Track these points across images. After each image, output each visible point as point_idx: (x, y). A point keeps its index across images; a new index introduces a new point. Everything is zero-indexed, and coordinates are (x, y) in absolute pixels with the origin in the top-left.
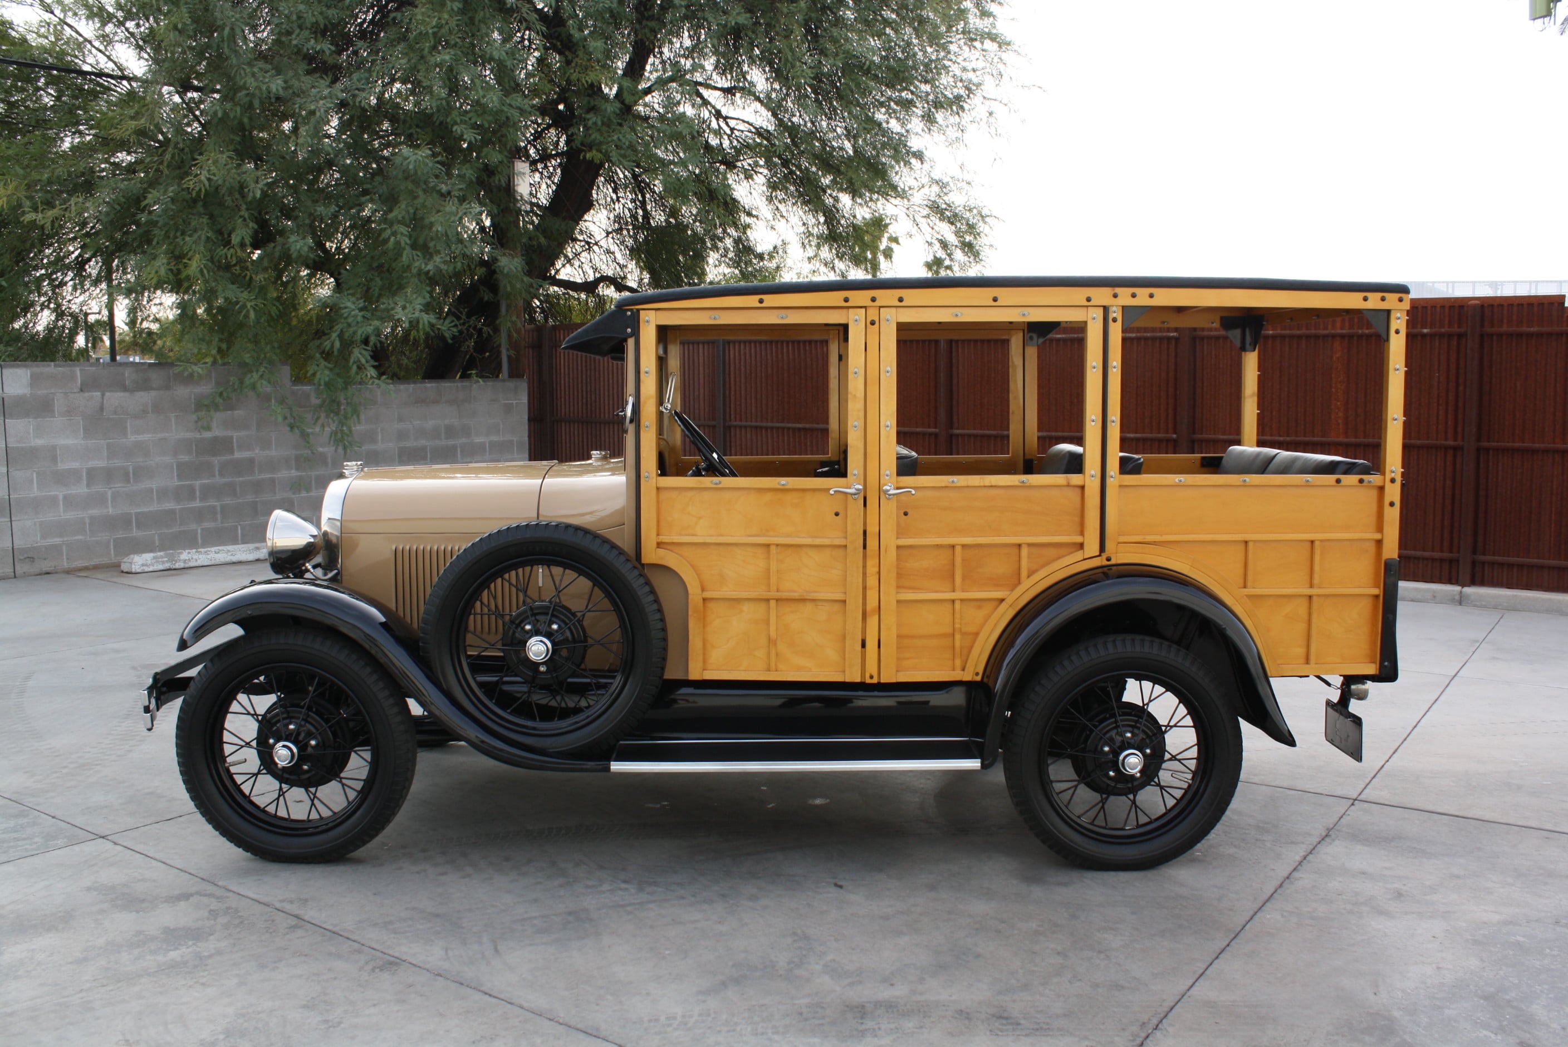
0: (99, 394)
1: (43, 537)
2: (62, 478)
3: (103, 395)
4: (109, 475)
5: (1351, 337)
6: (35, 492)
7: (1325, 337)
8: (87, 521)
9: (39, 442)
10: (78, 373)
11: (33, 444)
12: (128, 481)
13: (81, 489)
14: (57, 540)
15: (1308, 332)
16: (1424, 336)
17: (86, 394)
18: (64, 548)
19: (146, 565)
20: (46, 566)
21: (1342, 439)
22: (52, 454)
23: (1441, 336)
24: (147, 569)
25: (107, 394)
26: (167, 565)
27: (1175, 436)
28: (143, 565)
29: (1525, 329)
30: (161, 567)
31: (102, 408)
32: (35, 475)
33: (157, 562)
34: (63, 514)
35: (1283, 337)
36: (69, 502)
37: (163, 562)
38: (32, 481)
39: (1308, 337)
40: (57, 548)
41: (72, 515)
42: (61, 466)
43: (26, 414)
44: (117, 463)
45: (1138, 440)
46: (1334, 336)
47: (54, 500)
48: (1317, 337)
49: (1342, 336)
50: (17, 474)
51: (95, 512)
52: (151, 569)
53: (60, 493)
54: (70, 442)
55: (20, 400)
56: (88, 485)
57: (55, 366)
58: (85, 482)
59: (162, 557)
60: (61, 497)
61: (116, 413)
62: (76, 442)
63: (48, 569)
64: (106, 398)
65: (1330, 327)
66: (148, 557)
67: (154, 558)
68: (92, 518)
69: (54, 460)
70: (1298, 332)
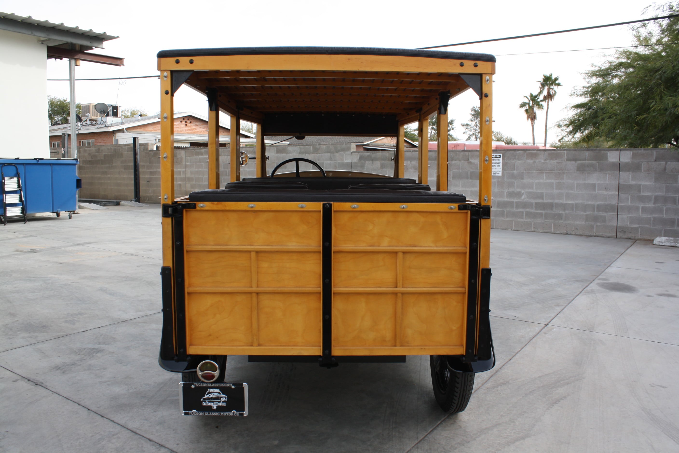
0: (664, 162)
1: (630, 223)
2: (642, 199)
3: (666, 163)
4: (665, 200)
6: (629, 204)
8: (652, 219)
9: (633, 183)
10: (655, 153)
11: (630, 183)
12: (675, 204)
13: (651, 205)
14: (637, 226)
17: (658, 163)
18: (640, 229)
19: (661, 242)
20: (630, 236)
22: (639, 188)
24: (661, 244)
25: (669, 163)
26: (672, 244)
28: (660, 242)
30: (669, 244)
31: (665, 169)
32: (630, 196)
33: (667, 242)
34: (640, 215)
36: (644, 210)
37: (671, 242)
38: (628, 199)
40: (637, 229)
41: (645, 216)
42: (642, 194)
43: (629, 170)
44: (670, 194)
47: (637, 208)
50: (622, 195)
51: (656, 216)
52: (664, 244)
53: (641, 205)
54: (648, 183)
55: (627, 164)
56: (654, 203)
57: (644, 150)
58: (653, 202)
59: (671, 240)
60: (641, 207)
61: (672, 171)
62: (650, 183)
63: (630, 237)
64: (668, 164)
66: (664, 239)
67: (667, 240)
68: (655, 219)
69: (639, 191)
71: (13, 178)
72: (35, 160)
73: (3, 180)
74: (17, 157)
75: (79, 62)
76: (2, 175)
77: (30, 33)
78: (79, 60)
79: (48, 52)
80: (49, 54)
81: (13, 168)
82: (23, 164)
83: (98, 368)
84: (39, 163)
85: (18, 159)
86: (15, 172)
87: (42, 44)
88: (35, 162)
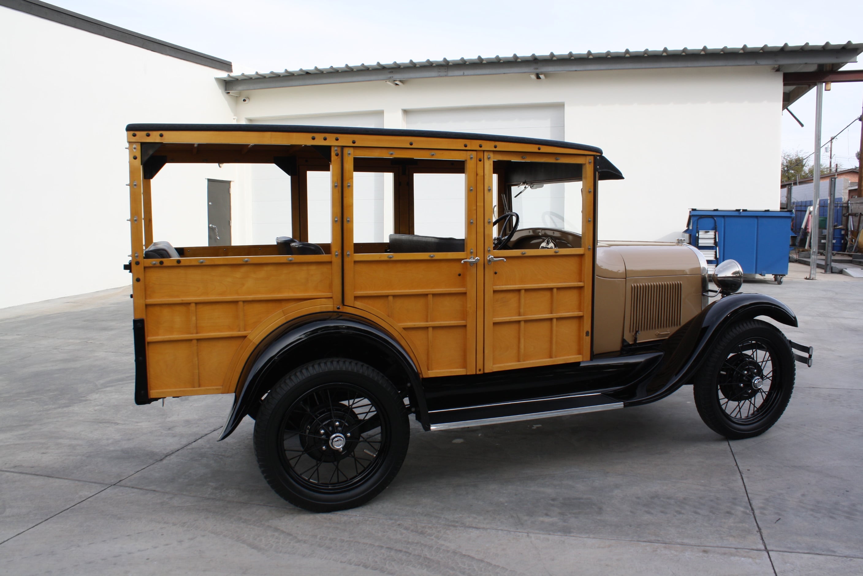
71: (709, 232)
72: (737, 212)
73: (697, 234)
74: (715, 208)
75: (829, 85)
76: (697, 228)
77: (753, 62)
78: (829, 83)
79: (784, 81)
80: (786, 82)
81: (711, 220)
82: (723, 216)
84: (741, 215)
85: (717, 210)
86: (712, 225)
87: (778, 73)
88: (737, 214)
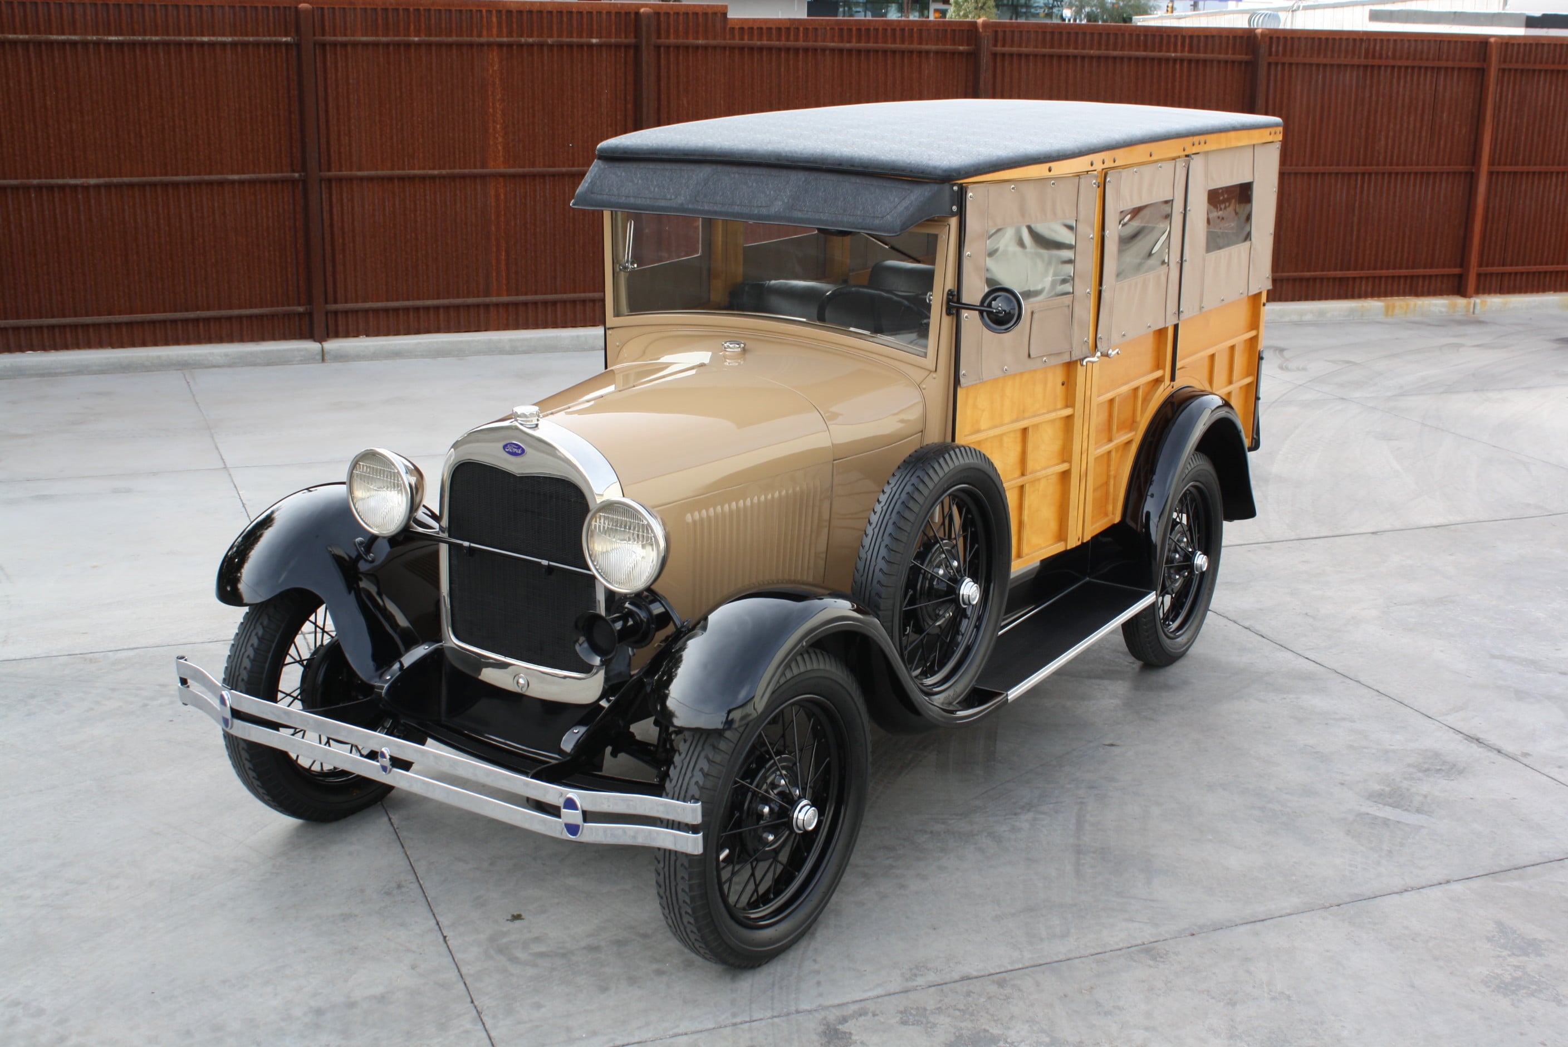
5: (510, 45)
7: (481, 45)
15: (460, 39)
16: (591, 46)
21: (502, 170)
23: (609, 46)
27: (296, 175)
29: (691, 41)
35: (429, 45)
39: (460, 45)
45: (242, 182)
46: (490, 45)
48: (471, 45)
49: (500, 45)
65: (485, 33)
70: (450, 39)
83: (1365, 750)
